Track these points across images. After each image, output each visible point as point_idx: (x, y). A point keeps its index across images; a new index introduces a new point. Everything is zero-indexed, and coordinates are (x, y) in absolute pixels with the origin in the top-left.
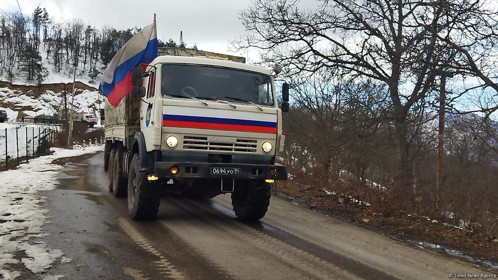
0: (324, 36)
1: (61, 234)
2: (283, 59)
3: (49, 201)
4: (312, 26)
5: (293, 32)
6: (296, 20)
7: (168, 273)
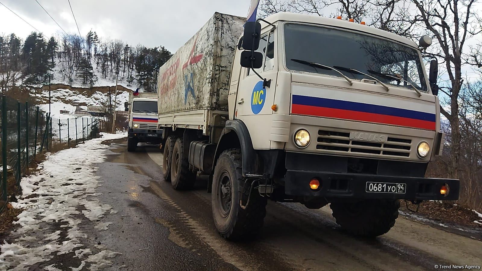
1: (109, 194)
3: (100, 170)
7: (186, 221)
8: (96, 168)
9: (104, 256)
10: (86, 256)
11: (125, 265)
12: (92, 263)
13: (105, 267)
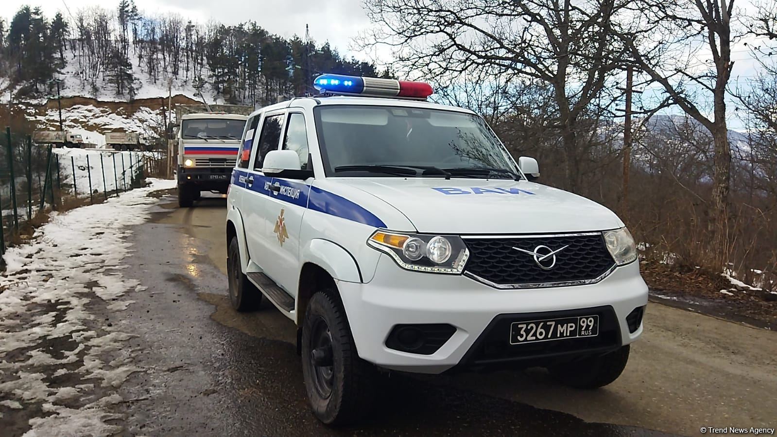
0: (471, 26)
1: (141, 266)
2: (420, 58)
3: (134, 235)
4: (455, 14)
5: (429, 23)
6: (434, 7)
8: (128, 231)
9: (113, 338)
10: (87, 339)
11: (139, 348)
12: (94, 346)
13: (112, 351)
